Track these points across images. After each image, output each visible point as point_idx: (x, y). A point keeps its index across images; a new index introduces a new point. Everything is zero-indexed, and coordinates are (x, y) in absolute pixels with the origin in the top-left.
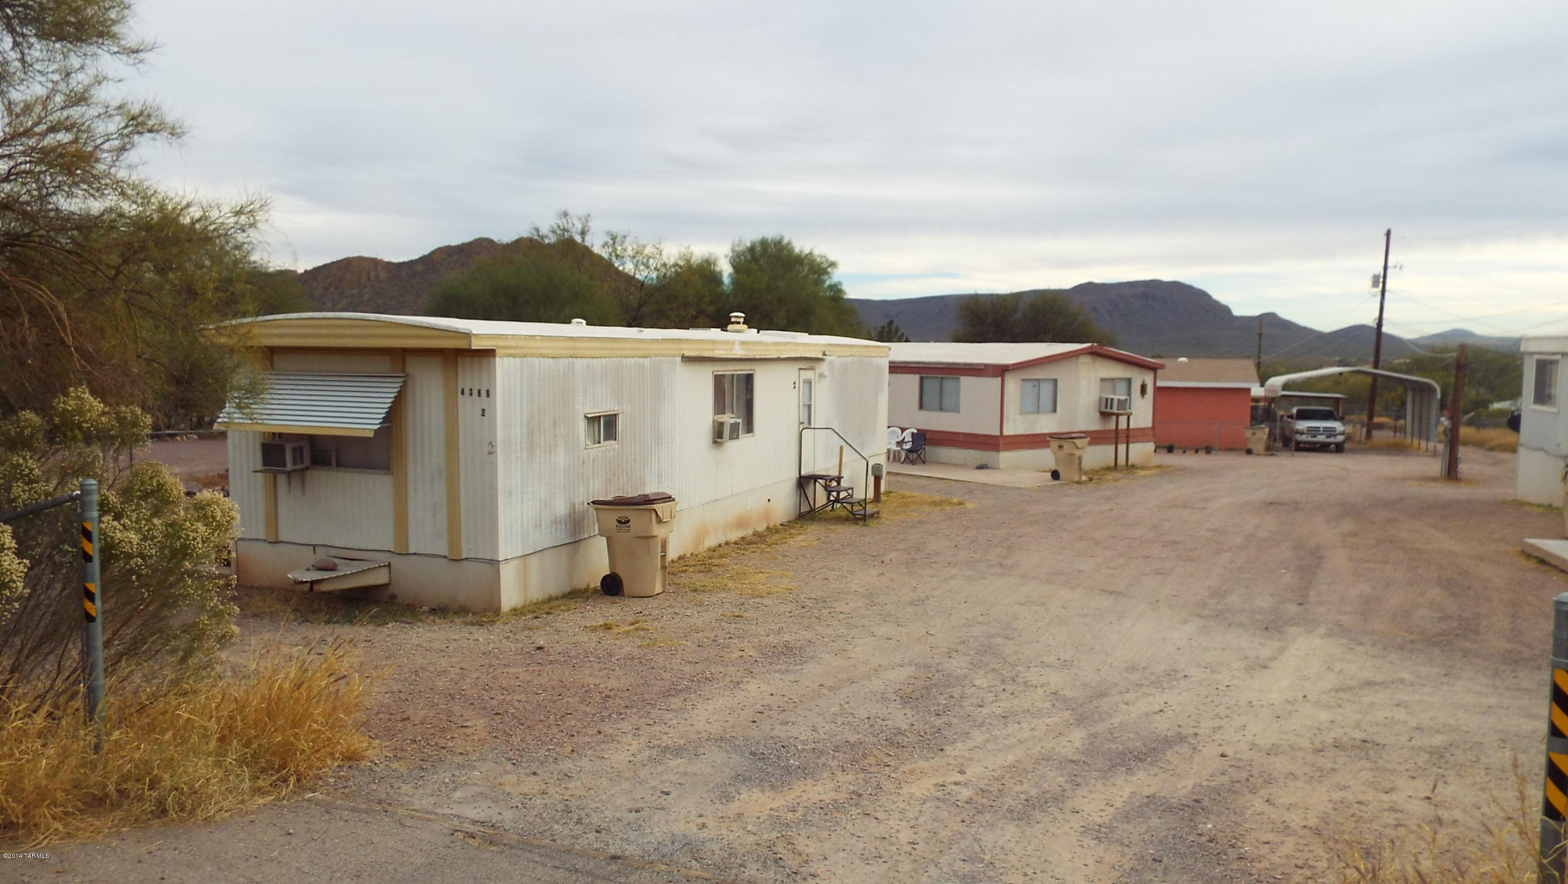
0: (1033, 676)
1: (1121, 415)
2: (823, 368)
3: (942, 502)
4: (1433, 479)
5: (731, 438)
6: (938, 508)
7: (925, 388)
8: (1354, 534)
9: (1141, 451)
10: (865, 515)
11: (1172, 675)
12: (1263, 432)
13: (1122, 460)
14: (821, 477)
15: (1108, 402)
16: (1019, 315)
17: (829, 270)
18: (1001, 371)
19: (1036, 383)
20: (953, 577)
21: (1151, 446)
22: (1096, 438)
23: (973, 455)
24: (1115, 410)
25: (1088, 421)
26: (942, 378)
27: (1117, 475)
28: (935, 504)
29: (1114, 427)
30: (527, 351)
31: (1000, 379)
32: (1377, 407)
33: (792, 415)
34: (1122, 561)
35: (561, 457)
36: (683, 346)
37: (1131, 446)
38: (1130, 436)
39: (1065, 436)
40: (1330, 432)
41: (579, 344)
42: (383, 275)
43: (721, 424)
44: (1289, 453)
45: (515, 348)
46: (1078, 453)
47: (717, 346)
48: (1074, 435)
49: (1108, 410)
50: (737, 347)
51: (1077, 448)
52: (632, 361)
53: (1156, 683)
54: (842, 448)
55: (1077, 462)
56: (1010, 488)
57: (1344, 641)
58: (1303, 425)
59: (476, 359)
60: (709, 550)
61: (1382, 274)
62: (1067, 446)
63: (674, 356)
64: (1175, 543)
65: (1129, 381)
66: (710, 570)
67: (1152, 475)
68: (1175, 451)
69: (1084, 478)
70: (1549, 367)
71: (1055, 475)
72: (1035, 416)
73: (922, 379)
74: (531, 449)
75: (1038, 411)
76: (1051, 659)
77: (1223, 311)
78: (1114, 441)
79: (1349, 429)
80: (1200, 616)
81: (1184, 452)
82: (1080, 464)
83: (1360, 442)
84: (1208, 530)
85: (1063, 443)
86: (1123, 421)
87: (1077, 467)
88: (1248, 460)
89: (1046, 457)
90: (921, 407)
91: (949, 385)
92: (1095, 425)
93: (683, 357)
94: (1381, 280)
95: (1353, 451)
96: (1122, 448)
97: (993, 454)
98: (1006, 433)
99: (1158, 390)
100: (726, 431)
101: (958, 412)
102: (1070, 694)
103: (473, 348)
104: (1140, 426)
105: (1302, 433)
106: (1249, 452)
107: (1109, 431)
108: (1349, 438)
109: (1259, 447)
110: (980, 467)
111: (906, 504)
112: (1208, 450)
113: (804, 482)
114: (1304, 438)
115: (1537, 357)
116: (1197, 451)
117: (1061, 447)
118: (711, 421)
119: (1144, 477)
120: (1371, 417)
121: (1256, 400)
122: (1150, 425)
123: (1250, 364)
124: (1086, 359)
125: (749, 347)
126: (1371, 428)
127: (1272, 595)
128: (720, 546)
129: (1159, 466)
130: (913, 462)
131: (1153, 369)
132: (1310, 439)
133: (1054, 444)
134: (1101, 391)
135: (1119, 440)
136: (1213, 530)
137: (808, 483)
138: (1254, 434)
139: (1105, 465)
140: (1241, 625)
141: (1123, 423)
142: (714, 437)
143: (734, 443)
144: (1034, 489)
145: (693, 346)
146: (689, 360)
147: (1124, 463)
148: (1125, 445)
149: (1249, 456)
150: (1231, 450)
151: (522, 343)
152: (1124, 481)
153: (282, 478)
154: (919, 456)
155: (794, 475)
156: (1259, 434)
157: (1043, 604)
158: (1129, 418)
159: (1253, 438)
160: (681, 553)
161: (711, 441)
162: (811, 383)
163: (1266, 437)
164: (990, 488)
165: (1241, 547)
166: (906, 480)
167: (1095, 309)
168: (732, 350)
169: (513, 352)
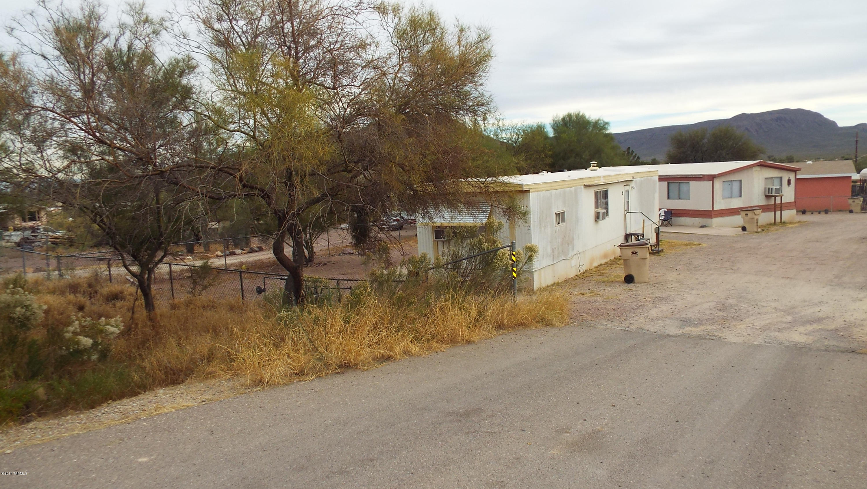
1: (777, 196)
2: (633, 184)
3: (689, 244)
5: (603, 219)
6: (689, 247)
7: (670, 188)
9: (789, 214)
10: (658, 251)
11: (821, 303)
12: (859, 200)
13: (778, 219)
14: (634, 235)
15: (770, 190)
16: (706, 140)
17: (606, 126)
18: (712, 178)
19: (731, 183)
20: (712, 274)
21: (794, 211)
22: (765, 209)
23: (698, 221)
24: (774, 194)
25: (758, 200)
26: (679, 183)
27: (776, 227)
28: (686, 245)
29: (773, 203)
30: (539, 189)
31: (711, 182)
33: (622, 207)
34: (790, 266)
35: (549, 230)
36: (584, 181)
37: (783, 212)
38: (782, 207)
39: (749, 209)
41: (553, 185)
43: (598, 213)
45: (535, 188)
46: (756, 217)
47: (595, 179)
48: (754, 208)
49: (770, 194)
50: (602, 179)
51: (755, 215)
52: (568, 189)
53: (816, 305)
54: (644, 219)
55: (756, 222)
56: (721, 236)
59: (525, 194)
60: (595, 267)
62: (750, 214)
63: (581, 185)
64: (813, 258)
65: (781, 178)
66: (603, 275)
67: (796, 227)
68: (807, 213)
69: (759, 230)
71: (744, 229)
72: (730, 199)
73: (668, 183)
74: (541, 228)
75: (732, 197)
76: (769, 299)
77: (833, 124)
78: (773, 209)
80: (830, 285)
82: (757, 223)
84: (830, 252)
85: (748, 213)
86: (778, 199)
87: (755, 224)
88: (850, 216)
89: (739, 220)
90: (668, 198)
91: (684, 187)
92: (763, 202)
93: (584, 186)
96: (778, 213)
97: (709, 220)
98: (715, 209)
99: (797, 180)
100: (601, 216)
101: (689, 199)
102: (781, 308)
103: (524, 190)
104: (788, 201)
106: (851, 212)
107: (770, 205)
109: (858, 209)
110: (703, 227)
111: (672, 246)
112: (826, 212)
113: (627, 237)
116: (819, 213)
117: (746, 215)
118: (594, 212)
119: (792, 228)
121: (855, 181)
122: (793, 201)
123: (850, 162)
124: (758, 168)
125: (606, 178)
128: (599, 266)
129: (799, 222)
130: (667, 226)
131: (795, 171)
133: (743, 213)
134: (766, 184)
135: (777, 209)
136: (833, 252)
137: (629, 237)
138: (854, 201)
139: (769, 223)
140: (850, 288)
141: (778, 201)
142: (596, 219)
143: (604, 221)
144: (733, 237)
145: (588, 180)
146: (586, 186)
147: (780, 221)
148: (780, 212)
149: (852, 214)
150: (840, 211)
151: (537, 187)
152: (781, 230)
153: (440, 243)
154: (669, 222)
155: (624, 234)
156: (857, 201)
157: (758, 283)
158: (781, 197)
159: (853, 204)
160: (586, 269)
161: (594, 221)
162: (628, 192)
163: (861, 203)
164: (711, 237)
165: (849, 258)
166: (666, 234)
167: (747, 129)
168: (600, 180)
169: (535, 190)
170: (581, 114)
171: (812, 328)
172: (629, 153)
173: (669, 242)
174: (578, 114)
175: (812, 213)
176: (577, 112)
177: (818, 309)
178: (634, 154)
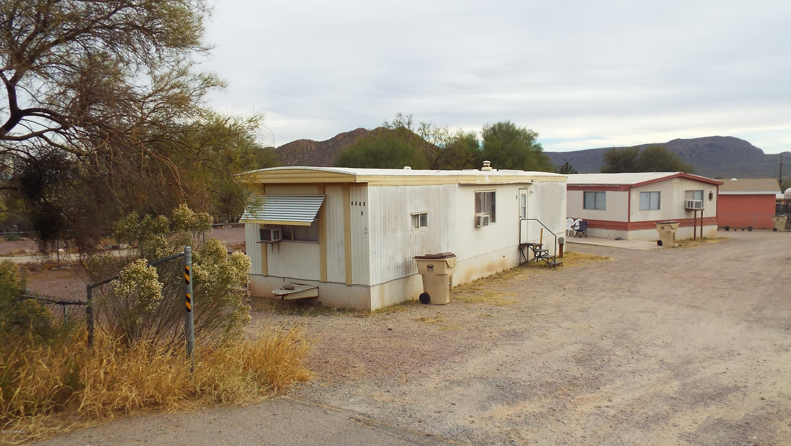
0: (649, 351)
1: (698, 210)
2: (531, 188)
3: (596, 258)
5: (484, 225)
6: (594, 261)
7: (587, 197)
9: (710, 230)
10: (555, 264)
11: (731, 353)
12: (784, 219)
13: (698, 235)
14: (531, 245)
15: (690, 203)
17: (534, 137)
18: (628, 188)
19: (648, 194)
20: (603, 297)
21: (716, 227)
22: (683, 223)
23: (613, 233)
24: (694, 208)
25: (678, 214)
26: (596, 192)
27: (695, 243)
28: (592, 258)
29: (694, 217)
30: (382, 183)
31: (628, 192)
33: (515, 212)
34: (699, 289)
35: (399, 235)
36: (460, 178)
37: (703, 227)
38: (702, 222)
39: (665, 222)
41: (408, 179)
42: (314, 148)
43: (479, 218)
45: (377, 181)
46: (673, 231)
47: (477, 178)
48: (670, 222)
49: (690, 208)
50: (487, 178)
51: (672, 228)
52: (434, 187)
53: (721, 357)
54: (542, 229)
55: (672, 236)
56: (634, 250)
59: (363, 188)
60: (473, 281)
62: (667, 228)
63: (455, 184)
64: (730, 280)
65: (702, 192)
66: (474, 292)
67: (716, 243)
68: (729, 230)
69: (676, 245)
71: (660, 243)
72: (647, 212)
73: (584, 192)
74: (385, 231)
75: (649, 209)
77: (760, 151)
78: (693, 224)
80: (747, 321)
82: (674, 237)
84: (751, 273)
85: (663, 226)
86: (699, 212)
87: (672, 239)
88: (774, 234)
89: (655, 234)
90: (584, 207)
91: (599, 196)
92: (682, 215)
93: (459, 184)
96: (698, 228)
97: (626, 232)
98: (631, 221)
99: (719, 196)
100: (482, 221)
101: (605, 210)
102: (670, 361)
103: (357, 182)
104: (709, 216)
106: (775, 230)
107: (691, 219)
109: (782, 227)
110: (617, 239)
111: (577, 258)
112: (750, 229)
113: (522, 247)
116: (743, 230)
117: (663, 228)
118: (474, 216)
119: (712, 244)
121: (779, 201)
122: (715, 216)
123: (775, 181)
124: (677, 180)
125: (493, 178)
128: (479, 279)
129: (720, 238)
130: (580, 237)
131: (716, 185)
133: (659, 226)
134: (686, 197)
135: (697, 224)
136: (754, 273)
137: (524, 248)
138: (778, 220)
139: (688, 238)
140: (772, 326)
141: (699, 215)
142: (475, 224)
143: (486, 227)
144: (647, 251)
145: (466, 178)
146: (462, 185)
147: (700, 237)
148: (700, 227)
149: (775, 232)
150: (765, 229)
151: (380, 179)
152: (700, 246)
153: (269, 246)
154: (583, 233)
155: (518, 244)
156: (781, 220)
157: (654, 312)
158: (702, 212)
159: (777, 222)
160: (459, 283)
161: (474, 226)
162: (525, 196)
163: (785, 221)
164: (623, 250)
165: (771, 283)
166: (576, 246)
167: (681, 153)
168: (484, 180)
169: (378, 183)
170: (511, 124)
171: (705, 417)
173: (575, 255)
174: (508, 124)
175: (735, 230)
176: (507, 122)
178: (572, 169)
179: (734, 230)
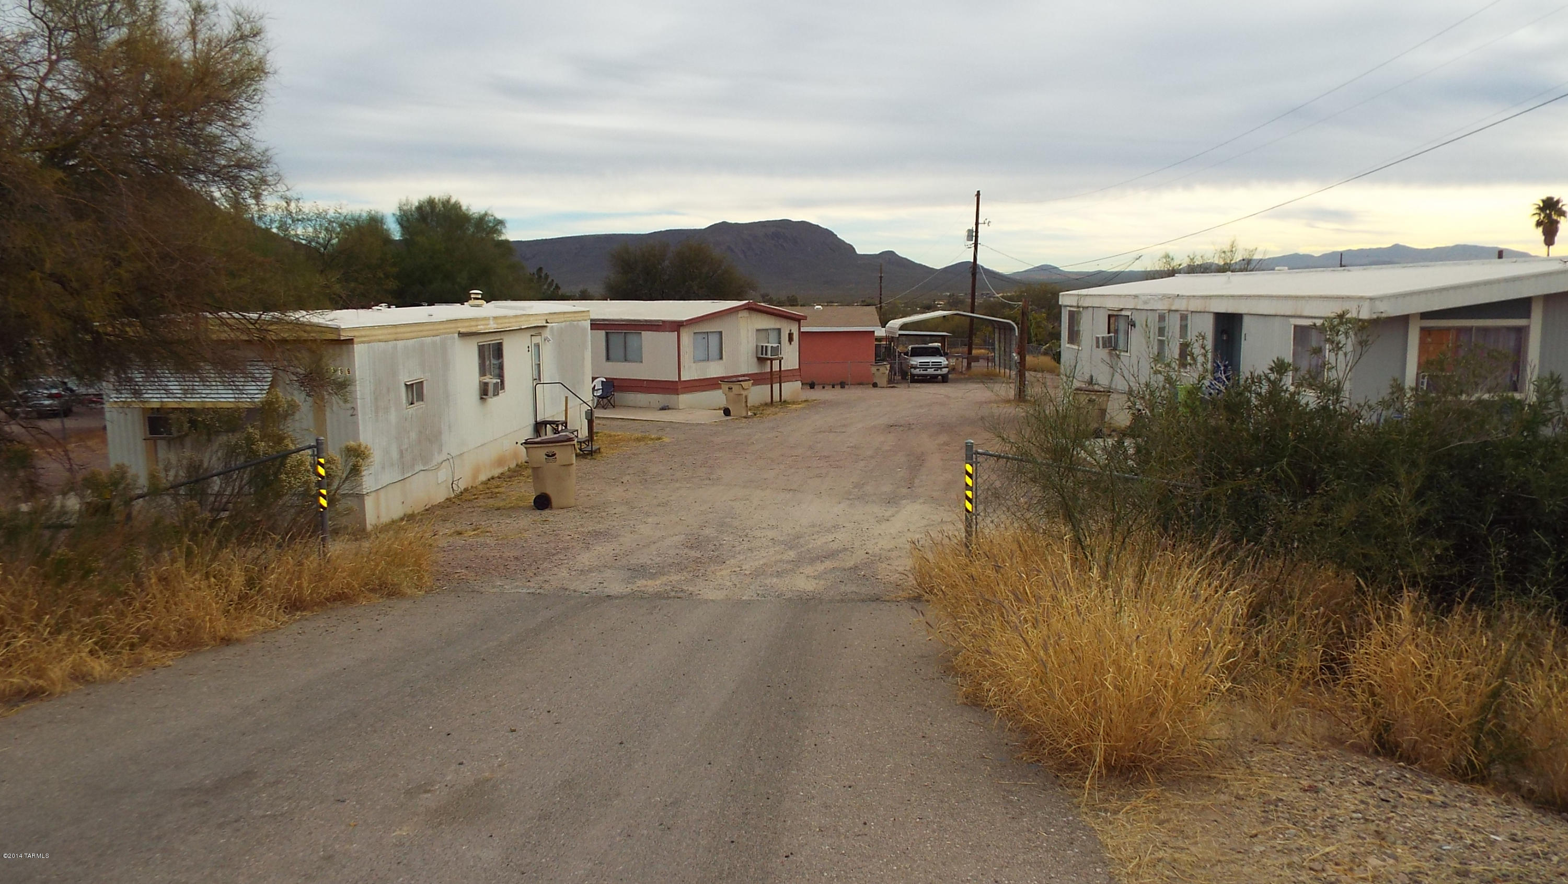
1: (775, 359)
2: (546, 333)
3: (643, 439)
4: (1008, 401)
5: (494, 395)
6: (642, 443)
7: (611, 342)
8: (946, 444)
9: (791, 388)
10: (591, 451)
11: (836, 527)
12: (885, 368)
13: (776, 397)
14: (551, 423)
15: (764, 349)
16: (667, 263)
17: (499, 227)
18: (676, 326)
19: (705, 336)
20: (679, 488)
21: (799, 383)
22: (757, 379)
23: (657, 399)
24: (769, 356)
25: (747, 365)
26: (625, 333)
27: (773, 409)
28: (638, 440)
29: (769, 370)
30: (371, 338)
31: (676, 333)
32: (976, 340)
33: (528, 374)
34: (793, 470)
35: (393, 416)
36: (459, 324)
37: (783, 385)
38: (780, 377)
39: (734, 379)
40: (938, 366)
41: (399, 330)
43: (486, 384)
44: (906, 385)
45: (365, 336)
46: (744, 393)
47: (479, 323)
48: (741, 379)
49: (764, 356)
50: (493, 322)
51: (743, 389)
52: (429, 340)
53: (829, 531)
54: (567, 398)
55: (744, 400)
56: (692, 425)
57: (933, 505)
58: (916, 361)
59: (344, 347)
60: (482, 483)
61: (974, 230)
62: (736, 388)
63: (453, 333)
64: (826, 457)
65: (779, 330)
66: (496, 497)
67: (801, 409)
68: (816, 387)
69: (750, 413)
70: (1076, 315)
71: (727, 412)
72: (705, 364)
73: (607, 334)
74: (377, 412)
75: (708, 359)
76: (764, 525)
77: (849, 249)
78: (769, 380)
79: (953, 362)
80: (848, 499)
81: (824, 387)
82: (746, 402)
83: (961, 372)
84: (848, 447)
85: (731, 385)
86: (776, 363)
87: (744, 405)
88: (874, 392)
89: (718, 397)
90: (608, 359)
91: (632, 339)
92: (754, 369)
93: (459, 333)
94: (974, 234)
95: (956, 381)
96: (776, 387)
97: (676, 396)
98: (682, 379)
99: (802, 334)
100: (491, 389)
101: (642, 362)
102: (781, 539)
103: (342, 338)
104: (790, 368)
105: (915, 368)
106: (875, 385)
107: (765, 373)
108: (953, 369)
109: (883, 381)
110: (663, 409)
111: (615, 442)
112: (843, 385)
113: (539, 427)
114: (917, 371)
115: (1069, 308)
116: (833, 387)
117: (730, 389)
118: (478, 382)
119: (795, 410)
120: (970, 352)
121: (879, 339)
122: (798, 366)
123: (873, 310)
124: (745, 314)
125: (499, 321)
126: (971, 359)
127: (892, 484)
128: (489, 480)
129: (805, 401)
130: (604, 407)
131: (798, 320)
132: (922, 372)
133: (725, 387)
134: (757, 339)
135: (774, 380)
136: (852, 447)
137: (541, 428)
138: (878, 370)
139: (763, 402)
140: (874, 502)
141: (776, 367)
142: (481, 395)
143: (495, 398)
144: (711, 425)
145: (465, 324)
146: (462, 335)
147: (779, 400)
148: (778, 385)
149: (875, 389)
150: (861, 384)
151: (368, 333)
152: (780, 414)
153: (161, 444)
154: (609, 401)
155: (532, 422)
156: (882, 369)
157: (748, 499)
158: (780, 362)
159: (877, 374)
160: (465, 487)
161: (478, 397)
162: (539, 346)
163: (888, 372)
164: (677, 425)
165: (872, 457)
166: (604, 422)
167: (729, 248)
168: (488, 325)
169: (363, 339)
170: (453, 201)
171: (823, 568)
172: (540, 277)
173: (610, 436)
174: (448, 201)
176: (445, 198)
177: (830, 537)
178: (549, 280)
179: (821, 386)
